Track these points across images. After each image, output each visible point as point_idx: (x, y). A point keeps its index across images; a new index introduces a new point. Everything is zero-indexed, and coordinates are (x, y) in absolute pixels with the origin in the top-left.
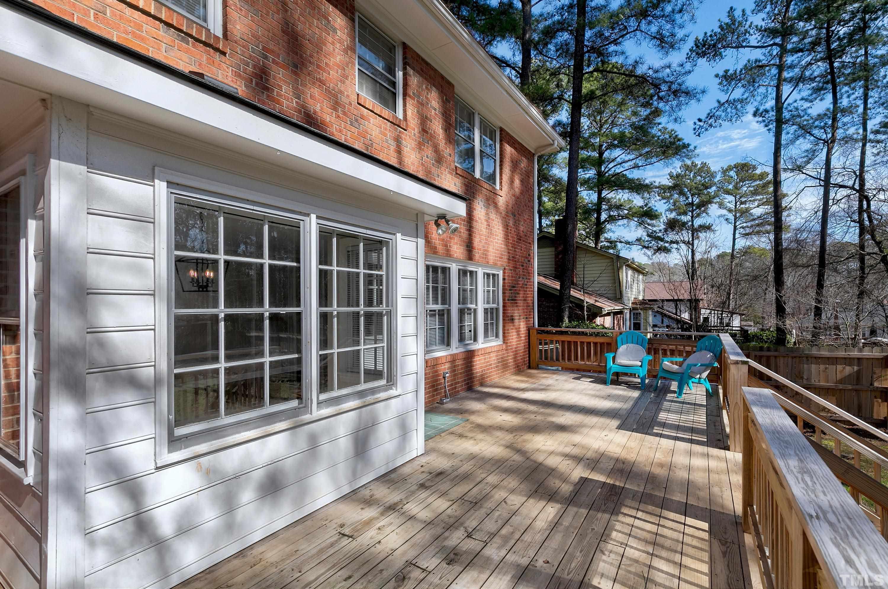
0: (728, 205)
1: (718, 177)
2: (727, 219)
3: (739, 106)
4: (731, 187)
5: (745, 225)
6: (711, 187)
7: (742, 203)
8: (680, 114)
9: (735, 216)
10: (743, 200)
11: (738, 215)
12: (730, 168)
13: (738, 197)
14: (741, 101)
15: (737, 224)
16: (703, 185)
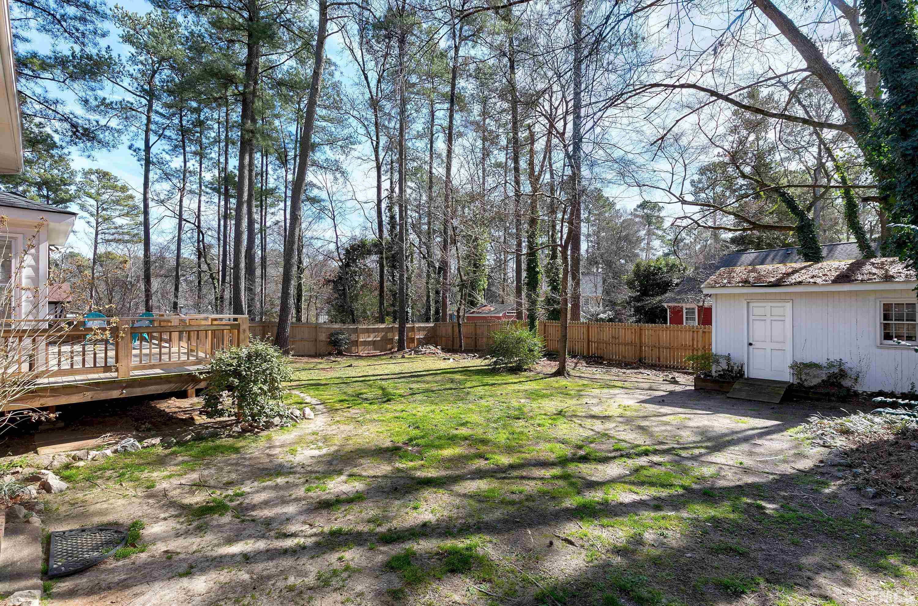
0: (91, 208)
1: (79, 178)
2: (88, 222)
3: (116, 135)
4: (93, 191)
5: (107, 231)
6: (70, 185)
7: (104, 209)
8: (93, 153)
9: (97, 221)
10: (105, 206)
11: (100, 220)
12: (91, 172)
13: (100, 203)
14: (118, 131)
15: (100, 228)
16: (61, 181)
